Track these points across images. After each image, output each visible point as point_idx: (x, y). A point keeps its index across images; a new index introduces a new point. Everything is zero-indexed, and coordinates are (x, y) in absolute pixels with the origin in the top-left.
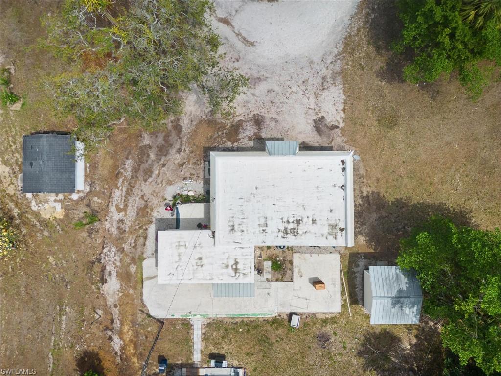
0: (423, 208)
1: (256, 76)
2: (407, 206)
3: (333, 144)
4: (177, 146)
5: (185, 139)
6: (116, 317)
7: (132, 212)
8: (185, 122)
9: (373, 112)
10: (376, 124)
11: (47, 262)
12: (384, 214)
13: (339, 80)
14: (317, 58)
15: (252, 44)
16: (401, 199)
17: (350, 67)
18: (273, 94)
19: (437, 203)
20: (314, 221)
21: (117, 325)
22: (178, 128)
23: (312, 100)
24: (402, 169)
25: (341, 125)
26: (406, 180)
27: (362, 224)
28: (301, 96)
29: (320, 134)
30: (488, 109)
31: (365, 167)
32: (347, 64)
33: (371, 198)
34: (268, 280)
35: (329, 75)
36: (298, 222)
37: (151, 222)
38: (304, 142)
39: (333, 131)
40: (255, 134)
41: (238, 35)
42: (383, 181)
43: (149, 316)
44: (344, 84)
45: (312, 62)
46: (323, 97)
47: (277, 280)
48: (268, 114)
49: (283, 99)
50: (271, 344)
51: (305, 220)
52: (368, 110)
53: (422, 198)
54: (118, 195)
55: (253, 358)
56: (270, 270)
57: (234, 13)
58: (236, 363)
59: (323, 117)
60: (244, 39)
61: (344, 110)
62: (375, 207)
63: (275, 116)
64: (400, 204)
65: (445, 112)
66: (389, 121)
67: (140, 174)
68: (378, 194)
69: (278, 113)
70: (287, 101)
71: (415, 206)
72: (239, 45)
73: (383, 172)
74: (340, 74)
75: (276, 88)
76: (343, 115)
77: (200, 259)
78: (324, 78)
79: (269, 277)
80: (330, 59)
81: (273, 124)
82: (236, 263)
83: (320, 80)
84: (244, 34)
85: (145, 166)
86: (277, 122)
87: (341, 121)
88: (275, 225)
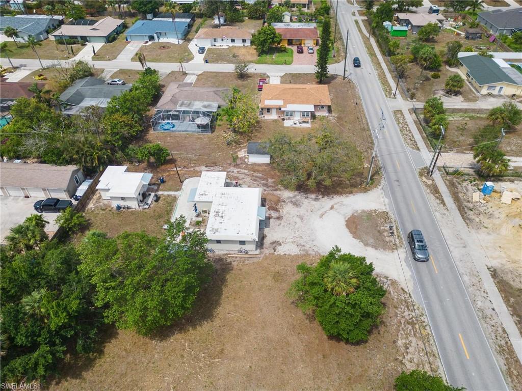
0: (219, 294)
1: (304, 218)
2: (221, 285)
3: (265, 249)
4: (267, 189)
5: (270, 192)
6: (189, 169)
7: (237, 175)
8: (279, 192)
9: (284, 269)
10: (276, 270)
11: (219, 152)
12: (219, 272)
13: (303, 253)
14: (315, 243)
15: (321, 216)
16: (227, 282)
17: (311, 258)
18: (294, 224)
19: (221, 302)
20: (221, 223)
21: (185, 169)
22: (276, 190)
23: (291, 240)
24: (246, 283)
25: (276, 253)
26: (239, 285)
27: (214, 261)
28: (293, 235)
29: (271, 243)
30: (286, 338)
31: (250, 263)
32: (313, 257)
33: (229, 266)
34: (192, 219)
35: (306, 248)
36: (222, 217)
37: (231, 180)
38: (266, 236)
39: (272, 249)
40: (272, 217)
41: (326, 212)
42: (240, 272)
43: (186, 179)
44: (301, 255)
45: (313, 241)
46: (293, 245)
47: (191, 223)
48: (282, 222)
49: (291, 228)
50: (156, 220)
51: (223, 219)
52: (285, 266)
53: (226, 293)
54: (246, 171)
55: (152, 212)
56: (197, 220)
57: (337, 211)
58: (152, 206)
59: (281, 245)
60: (324, 214)
61: (285, 255)
62: (224, 267)
63: (282, 224)
64: (223, 281)
65: (283, 309)
66: (278, 277)
67: (255, 178)
68: (232, 270)
69: (283, 226)
70: (290, 229)
71: (221, 289)
72: (320, 212)
73: (245, 273)
74: (307, 253)
75: (297, 225)
76: (282, 254)
77: (211, 184)
78: (304, 246)
79: (193, 220)
80: (316, 249)
81: (278, 224)
82: (205, 195)
83: (302, 244)
84: (326, 214)
85: (258, 179)
86: (279, 225)
87: (278, 253)
88: (221, 209)
